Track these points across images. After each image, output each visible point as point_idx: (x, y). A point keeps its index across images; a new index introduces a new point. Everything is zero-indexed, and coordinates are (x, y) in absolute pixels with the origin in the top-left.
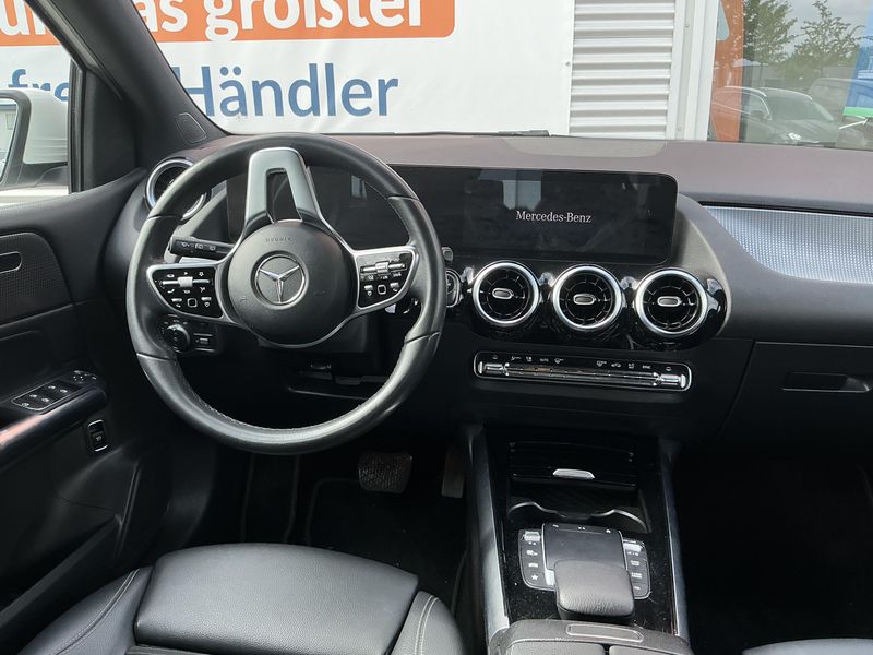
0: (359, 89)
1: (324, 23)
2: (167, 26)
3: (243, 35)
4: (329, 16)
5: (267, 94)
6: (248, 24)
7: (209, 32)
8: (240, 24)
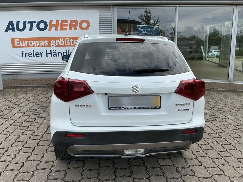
3: (56, 46)
4: (68, 44)
5: (60, 54)
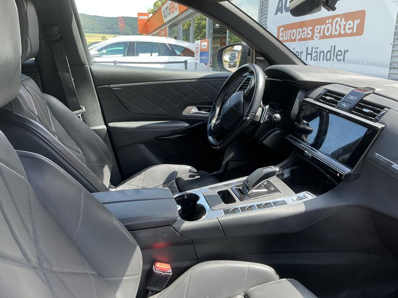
0: (339, 53)
1: (336, 33)
2: (308, 36)
6: (322, 34)
7: (314, 37)
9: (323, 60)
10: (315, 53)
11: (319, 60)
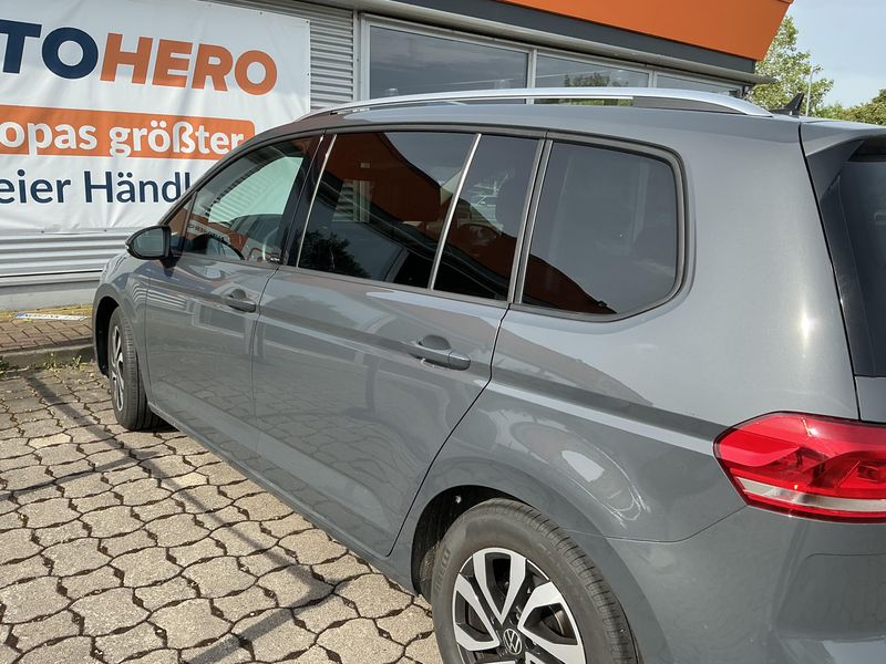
1: (184, 150)
2: (82, 146)
3: (133, 154)
4: (187, 146)
5: (149, 190)
6: (138, 148)
7: (112, 151)
8: (132, 147)
9: (156, 200)
10: (120, 184)
11: (142, 200)
